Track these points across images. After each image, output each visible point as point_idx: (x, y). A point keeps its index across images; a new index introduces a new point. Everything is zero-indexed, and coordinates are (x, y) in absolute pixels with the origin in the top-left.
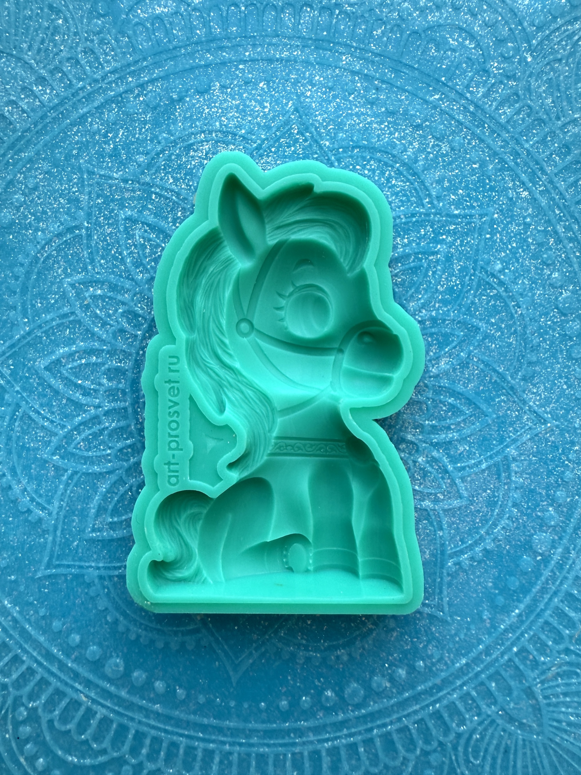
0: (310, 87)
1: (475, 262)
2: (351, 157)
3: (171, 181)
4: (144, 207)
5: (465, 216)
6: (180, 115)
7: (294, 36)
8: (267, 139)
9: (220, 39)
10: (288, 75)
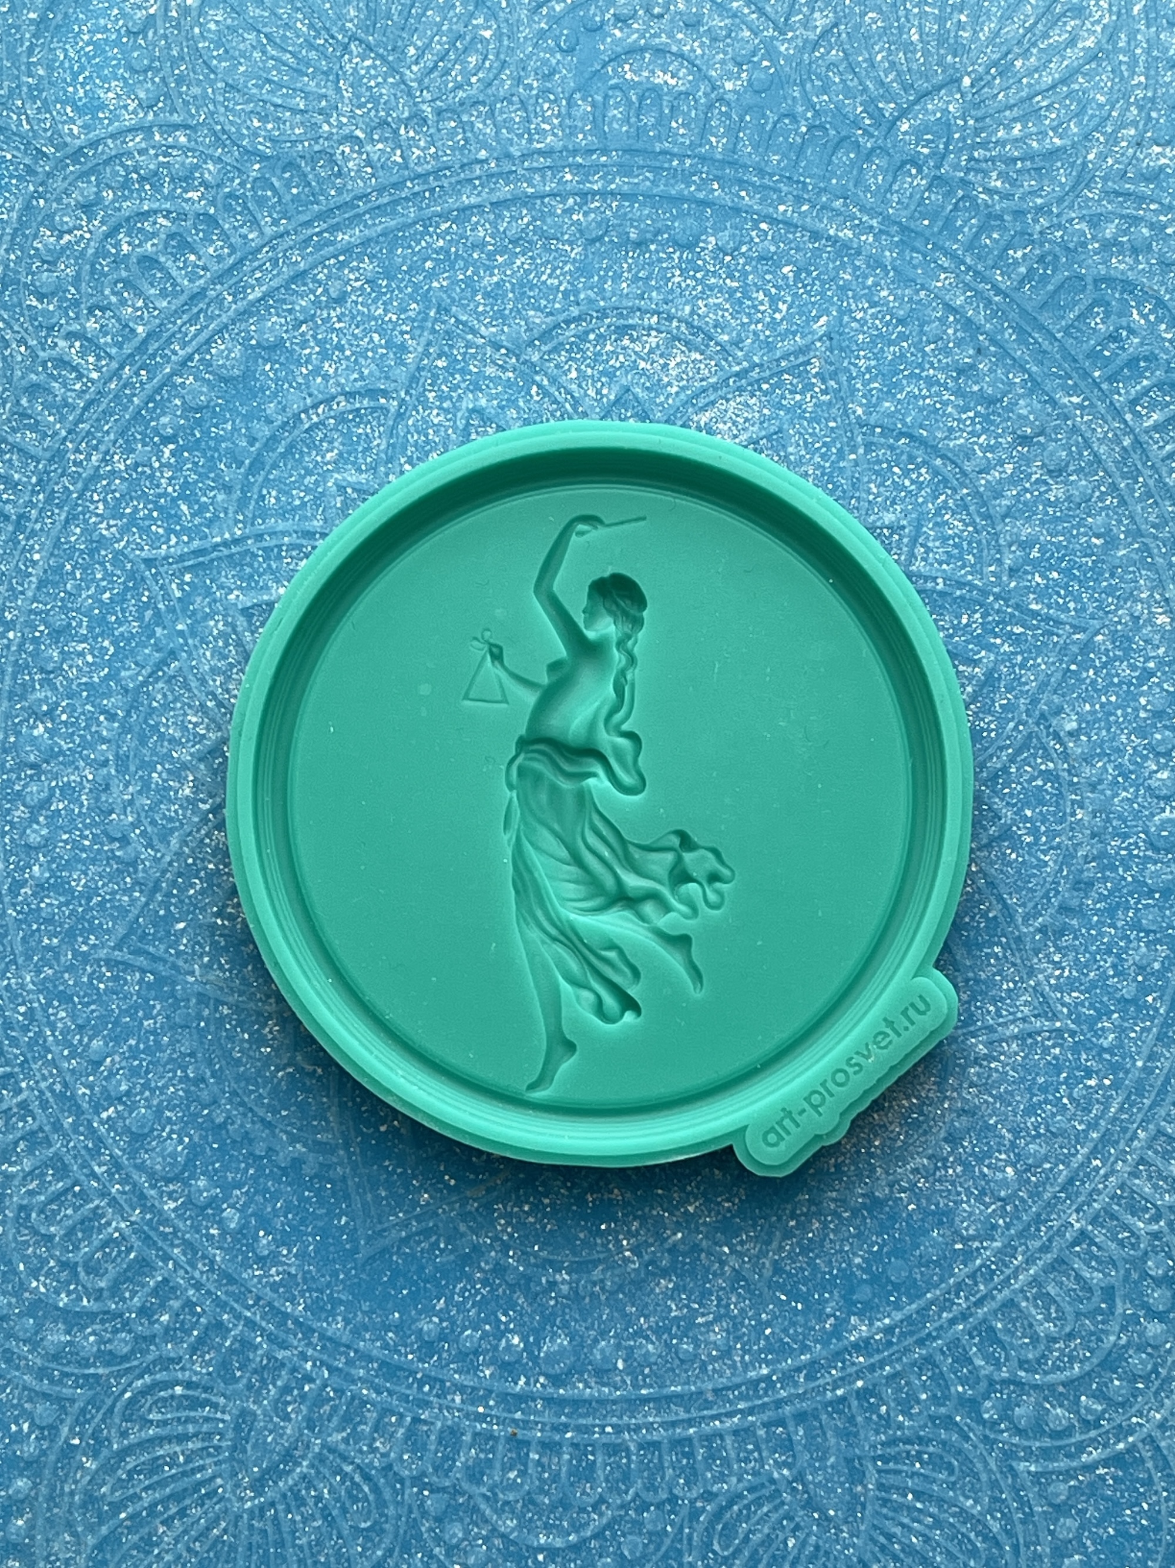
0: (866, 305)
1: (1035, 701)
2: (892, 448)
3: (574, 374)
4: (513, 403)
5: (1048, 619)
6: (630, 270)
7: (872, 209)
8: (761, 366)
9: (745, 166)
10: (837, 269)
